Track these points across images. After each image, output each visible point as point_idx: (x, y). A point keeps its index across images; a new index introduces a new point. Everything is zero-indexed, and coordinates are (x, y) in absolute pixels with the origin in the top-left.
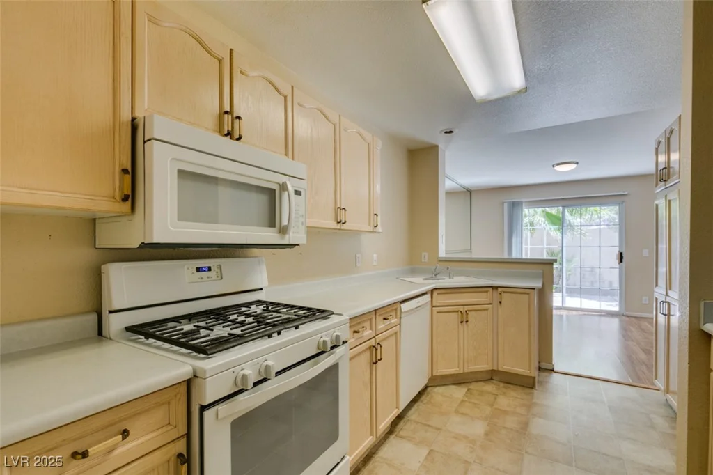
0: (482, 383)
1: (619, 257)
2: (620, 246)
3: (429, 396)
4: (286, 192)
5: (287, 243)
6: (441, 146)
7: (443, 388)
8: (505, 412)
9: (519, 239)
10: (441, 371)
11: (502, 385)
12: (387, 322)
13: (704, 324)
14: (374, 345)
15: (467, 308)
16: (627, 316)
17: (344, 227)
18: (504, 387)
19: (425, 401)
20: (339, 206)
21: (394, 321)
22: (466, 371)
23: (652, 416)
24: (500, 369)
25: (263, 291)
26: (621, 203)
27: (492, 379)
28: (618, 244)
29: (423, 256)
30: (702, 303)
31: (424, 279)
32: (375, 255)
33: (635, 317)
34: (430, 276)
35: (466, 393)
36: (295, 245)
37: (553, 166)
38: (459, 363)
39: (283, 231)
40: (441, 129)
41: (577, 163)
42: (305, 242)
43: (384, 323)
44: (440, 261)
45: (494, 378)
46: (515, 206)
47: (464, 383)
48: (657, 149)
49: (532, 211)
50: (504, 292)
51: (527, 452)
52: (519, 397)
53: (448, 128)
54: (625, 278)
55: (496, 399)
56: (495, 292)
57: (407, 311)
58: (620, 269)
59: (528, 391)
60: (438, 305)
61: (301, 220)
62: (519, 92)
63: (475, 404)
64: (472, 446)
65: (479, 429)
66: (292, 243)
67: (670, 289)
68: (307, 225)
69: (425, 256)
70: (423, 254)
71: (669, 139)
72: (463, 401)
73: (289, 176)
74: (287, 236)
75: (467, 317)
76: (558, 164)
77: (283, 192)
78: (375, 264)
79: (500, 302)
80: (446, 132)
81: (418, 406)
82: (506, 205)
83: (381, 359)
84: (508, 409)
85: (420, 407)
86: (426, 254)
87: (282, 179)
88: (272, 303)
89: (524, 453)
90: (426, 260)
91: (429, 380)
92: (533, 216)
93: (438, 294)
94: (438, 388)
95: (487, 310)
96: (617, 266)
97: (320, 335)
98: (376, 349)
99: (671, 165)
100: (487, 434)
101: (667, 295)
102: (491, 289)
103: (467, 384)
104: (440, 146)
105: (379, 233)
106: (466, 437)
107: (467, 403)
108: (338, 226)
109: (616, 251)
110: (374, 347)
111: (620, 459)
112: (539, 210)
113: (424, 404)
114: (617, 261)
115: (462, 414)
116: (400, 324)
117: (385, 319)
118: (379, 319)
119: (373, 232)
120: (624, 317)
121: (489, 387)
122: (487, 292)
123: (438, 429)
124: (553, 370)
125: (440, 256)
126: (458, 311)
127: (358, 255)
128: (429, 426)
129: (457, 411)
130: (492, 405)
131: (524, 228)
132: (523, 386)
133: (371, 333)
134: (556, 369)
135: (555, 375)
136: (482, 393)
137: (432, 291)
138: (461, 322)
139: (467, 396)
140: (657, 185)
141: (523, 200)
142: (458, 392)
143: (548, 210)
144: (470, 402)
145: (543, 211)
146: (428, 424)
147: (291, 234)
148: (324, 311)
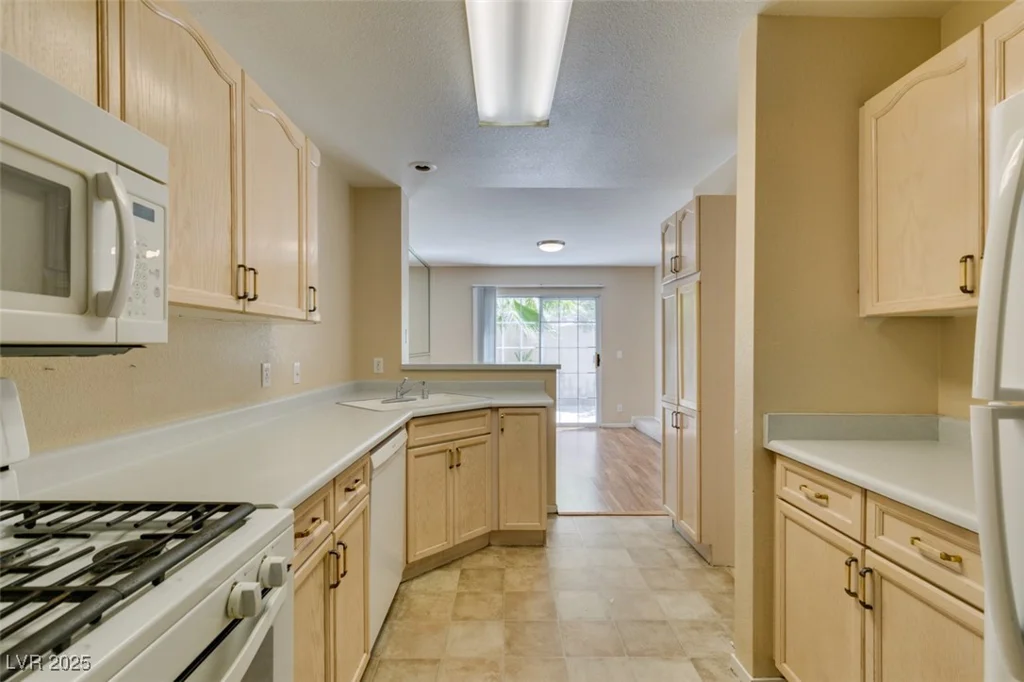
0: (477, 556)
1: (596, 359)
2: (597, 347)
3: (405, 602)
4: (110, 204)
5: (111, 340)
6: (405, 190)
7: (424, 579)
8: (522, 596)
9: (492, 336)
10: (421, 552)
11: (504, 551)
12: (351, 495)
13: (769, 441)
14: (331, 549)
15: (458, 444)
16: (605, 428)
17: (252, 307)
18: (509, 554)
19: (400, 615)
20: (241, 263)
21: (361, 488)
22: (457, 542)
23: (670, 550)
24: (502, 528)
25: (12, 472)
26: (597, 297)
27: (489, 545)
28: (594, 345)
29: (375, 365)
30: (766, 417)
31: (383, 402)
32: (297, 364)
33: (612, 429)
34: (393, 396)
35: (461, 578)
36: (130, 346)
37: (538, 244)
38: (447, 532)
39: (97, 307)
40: (411, 161)
41: (564, 244)
42: (164, 338)
43: (346, 500)
44: (404, 371)
45: (492, 543)
46: (487, 293)
47: (453, 561)
48: (663, 235)
49: (505, 301)
50: (507, 414)
51: (568, 655)
52: (530, 564)
53: (423, 160)
54: (603, 383)
55: (503, 577)
56: (494, 414)
57: (380, 467)
58: (597, 373)
59: (538, 551)
60: (416, 444)
61: (155, 282)
62: (539, 124)
63: (476, 594)
64: (494, 674)
65: (493, 638)
66: (122, 340)
67: (683, 397)
68: (169, 298)
69: (379, 364)
70: (376, 360)
71: (681, 223)
72: (460, 595)
73: (118, 162)
74: (111, 320)
75: (459, 459)
76: (544, 242)
77: (96, 204)
78: (297, 380)
79: (502, 430)
80: (418, 168)
81: (391, 628)
82: (475, 291)
83: (345, 573)
84: (523, 589)
85: (396, 628)
86: (381, 360)
87: (95, 166)
88: (48, 507)
89: (564, 657)
90: (382, 371)
91: (404, 574)
92: (506, 307)
93: (416, 426)
94: (415, 582)
95: (484, 443)
96: (594, 370)
97: (229, 582)
98: (338, 557)
99: (683, 254)
100: (508, 644)
101: (679, 404)
102: (489, 411)
103: (459, 563)
104: (403, 188)
105: (315, 323)
106: (481, 661)
107: (467, 597)
108: (239, 306)
109: (593, 353)
110: (331, 553)
111: (664, 623)
112: (511, 300)
113: (401, 619)
114: (594, 365)
115: (466, 619)
116: (370, 493)
117: (348, 490)
118: (340, 492)
119: (306, 320)
120: (602, 431)
121: (489, 560)
122: (484, 416)
123: (435, 662)
124: (557, 513)
125: (403, 363)
126: (445, 451)
127: (265, 365)
128: (420, 661)
129: (455, 617)
130: (501, 589)
131: (498, 323)
132: (531, 546)
133: (327, 526)
134: (559, 511)
135: (560, 519)
136: (482, 572)
137: (407, 425)
138: (451, 468)
139: (463, 584)
140: (664, 276)
141: (497, 286)
142: (447, 581)
143: (518, 300)
144: (470, 593)
145: (516, 303)
146: (416, 657)
147: (123, 318)
148: (229, 507)
